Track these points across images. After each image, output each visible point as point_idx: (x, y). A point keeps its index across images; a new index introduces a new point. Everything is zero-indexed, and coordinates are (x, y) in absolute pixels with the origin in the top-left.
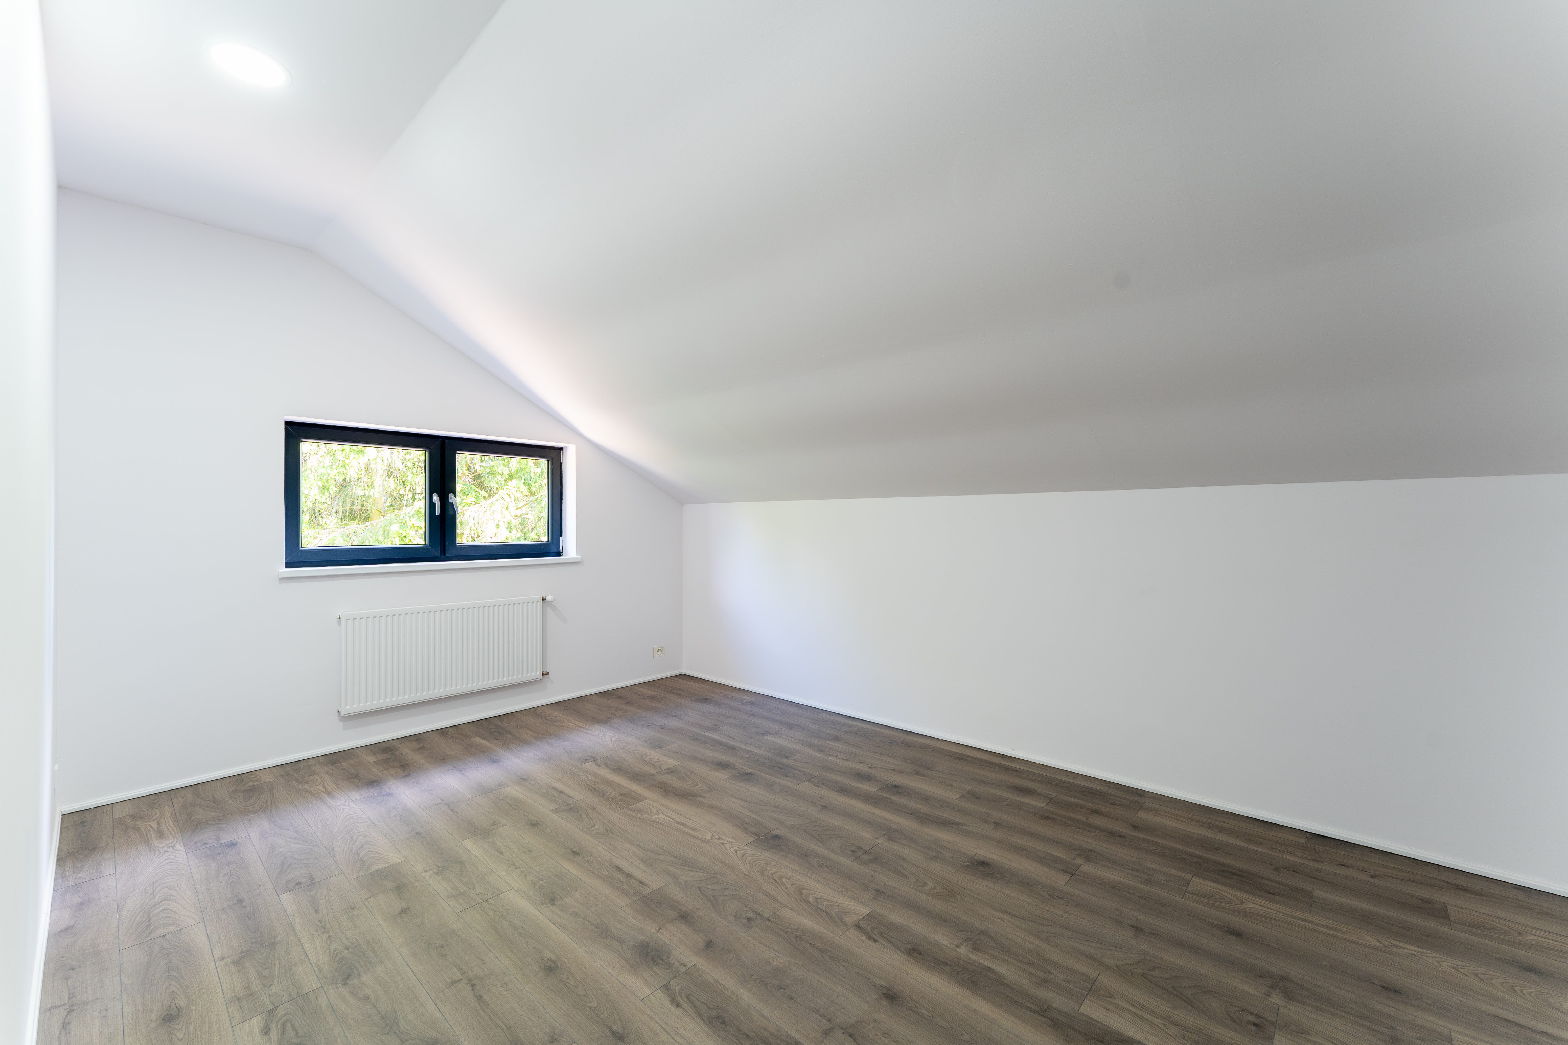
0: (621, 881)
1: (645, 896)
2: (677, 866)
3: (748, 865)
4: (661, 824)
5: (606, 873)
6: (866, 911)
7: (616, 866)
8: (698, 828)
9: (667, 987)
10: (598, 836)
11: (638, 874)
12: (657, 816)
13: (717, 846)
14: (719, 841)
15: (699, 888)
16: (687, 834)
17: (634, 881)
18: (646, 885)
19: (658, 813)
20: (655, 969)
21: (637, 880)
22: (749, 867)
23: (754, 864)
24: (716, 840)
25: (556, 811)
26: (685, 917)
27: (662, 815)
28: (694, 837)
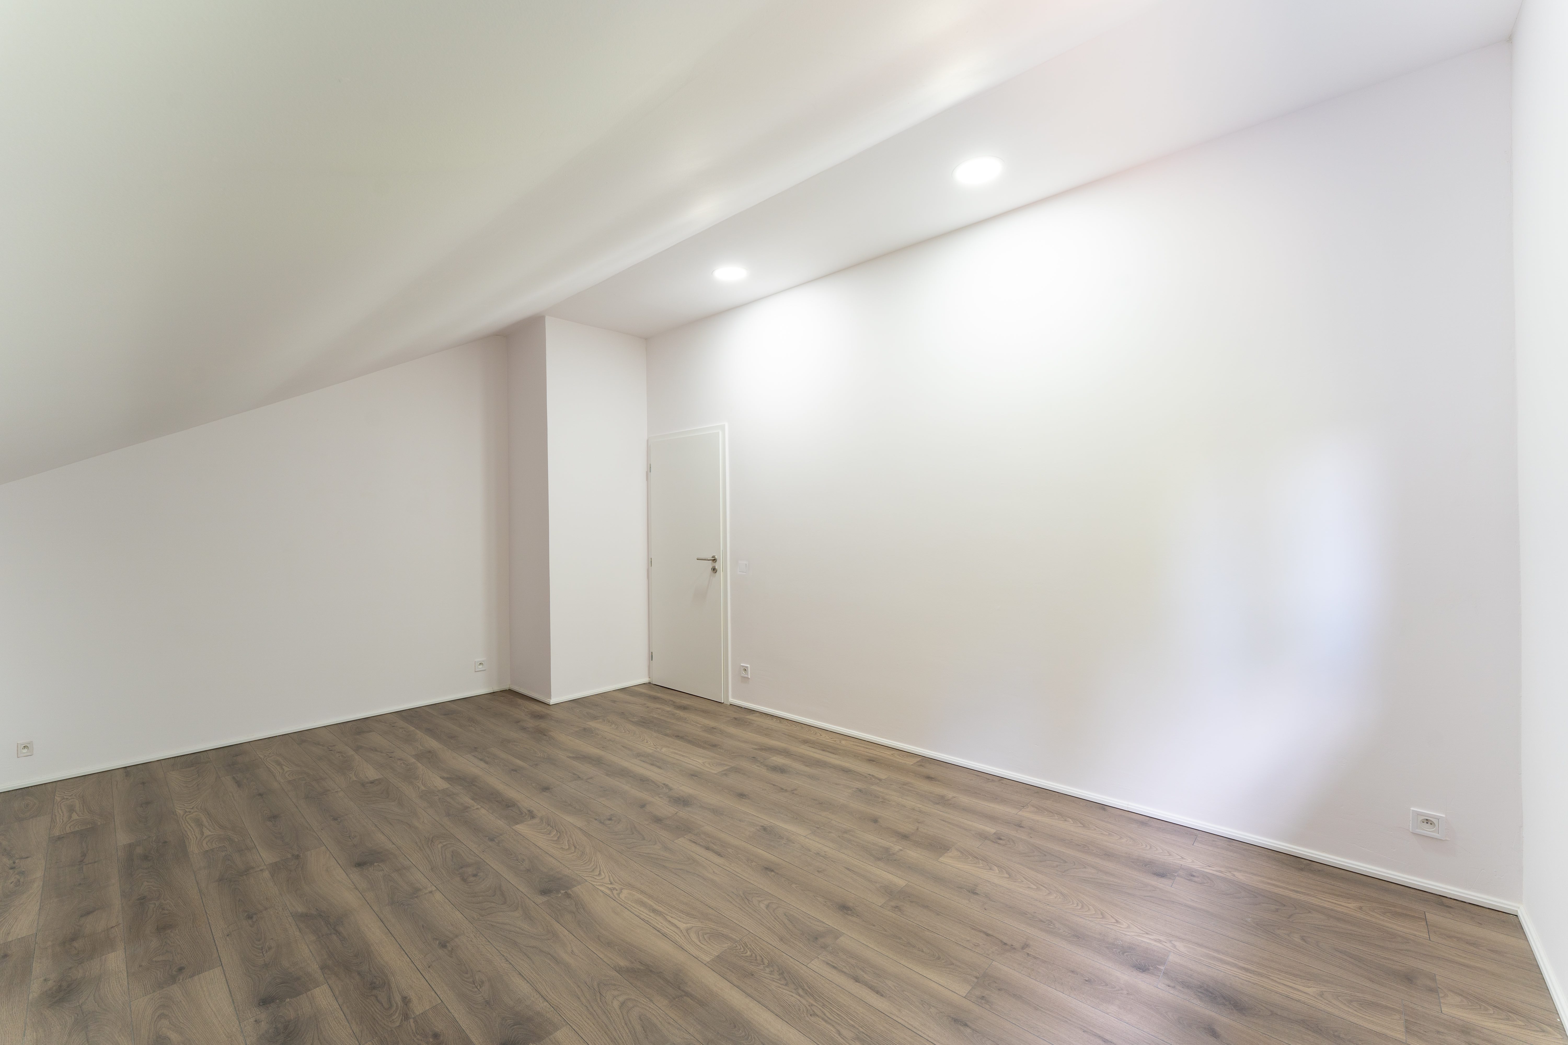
0: (713, 843)
1: (690, 832)
2: (663, 858)
3: (593, 860)
4: (682, 912)
5: (729, 850)
6: (519, 827)
7: (722, 856)
8: (636, 906)
9: (670, 789)
10: (755, 892)
11: (697, 849)
12: (689, 925)
13: (618, 881)
14: (614, 886)
15: (644, 839)
16: (650, 897)
17: (701, 844)
18: (690, 840)
19: (687, 930)
20: (678, 796)
21: (699, 844)
22: (594, 858)
23: (587, 861)
24: (617, 888)
25: (837, 935)
26: (658, 820)
27: (682, 928)
28: (642, 892)
